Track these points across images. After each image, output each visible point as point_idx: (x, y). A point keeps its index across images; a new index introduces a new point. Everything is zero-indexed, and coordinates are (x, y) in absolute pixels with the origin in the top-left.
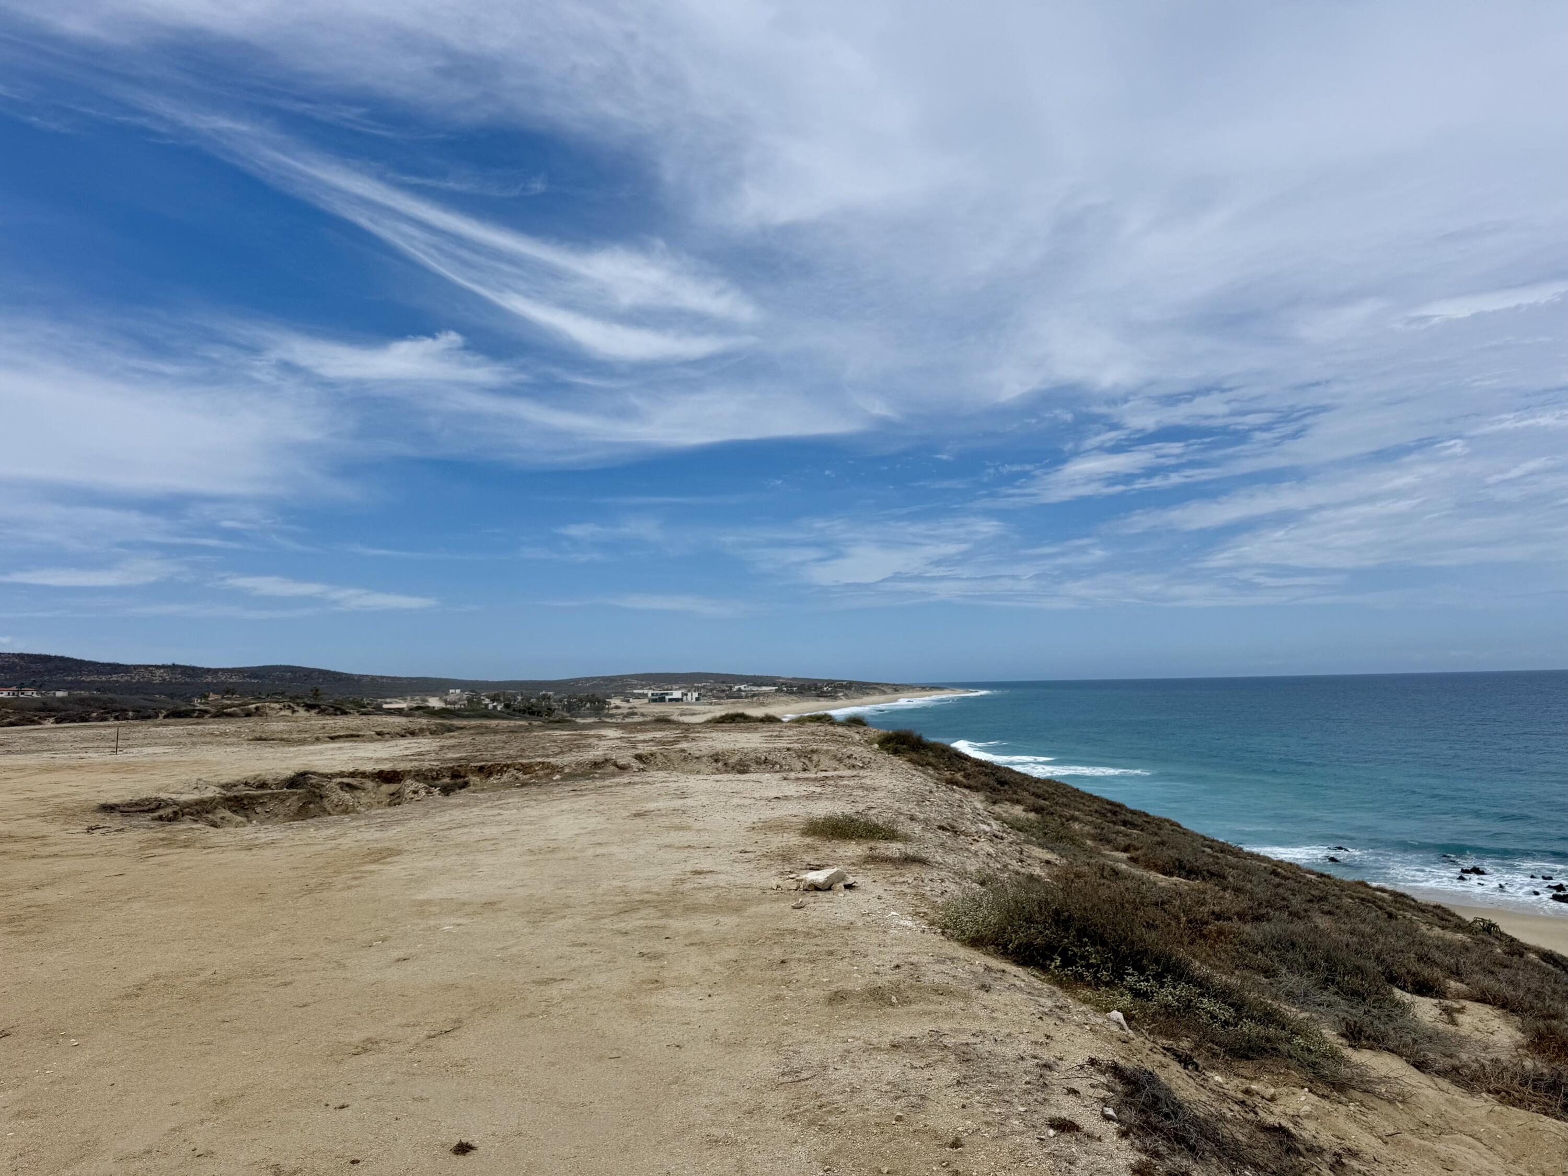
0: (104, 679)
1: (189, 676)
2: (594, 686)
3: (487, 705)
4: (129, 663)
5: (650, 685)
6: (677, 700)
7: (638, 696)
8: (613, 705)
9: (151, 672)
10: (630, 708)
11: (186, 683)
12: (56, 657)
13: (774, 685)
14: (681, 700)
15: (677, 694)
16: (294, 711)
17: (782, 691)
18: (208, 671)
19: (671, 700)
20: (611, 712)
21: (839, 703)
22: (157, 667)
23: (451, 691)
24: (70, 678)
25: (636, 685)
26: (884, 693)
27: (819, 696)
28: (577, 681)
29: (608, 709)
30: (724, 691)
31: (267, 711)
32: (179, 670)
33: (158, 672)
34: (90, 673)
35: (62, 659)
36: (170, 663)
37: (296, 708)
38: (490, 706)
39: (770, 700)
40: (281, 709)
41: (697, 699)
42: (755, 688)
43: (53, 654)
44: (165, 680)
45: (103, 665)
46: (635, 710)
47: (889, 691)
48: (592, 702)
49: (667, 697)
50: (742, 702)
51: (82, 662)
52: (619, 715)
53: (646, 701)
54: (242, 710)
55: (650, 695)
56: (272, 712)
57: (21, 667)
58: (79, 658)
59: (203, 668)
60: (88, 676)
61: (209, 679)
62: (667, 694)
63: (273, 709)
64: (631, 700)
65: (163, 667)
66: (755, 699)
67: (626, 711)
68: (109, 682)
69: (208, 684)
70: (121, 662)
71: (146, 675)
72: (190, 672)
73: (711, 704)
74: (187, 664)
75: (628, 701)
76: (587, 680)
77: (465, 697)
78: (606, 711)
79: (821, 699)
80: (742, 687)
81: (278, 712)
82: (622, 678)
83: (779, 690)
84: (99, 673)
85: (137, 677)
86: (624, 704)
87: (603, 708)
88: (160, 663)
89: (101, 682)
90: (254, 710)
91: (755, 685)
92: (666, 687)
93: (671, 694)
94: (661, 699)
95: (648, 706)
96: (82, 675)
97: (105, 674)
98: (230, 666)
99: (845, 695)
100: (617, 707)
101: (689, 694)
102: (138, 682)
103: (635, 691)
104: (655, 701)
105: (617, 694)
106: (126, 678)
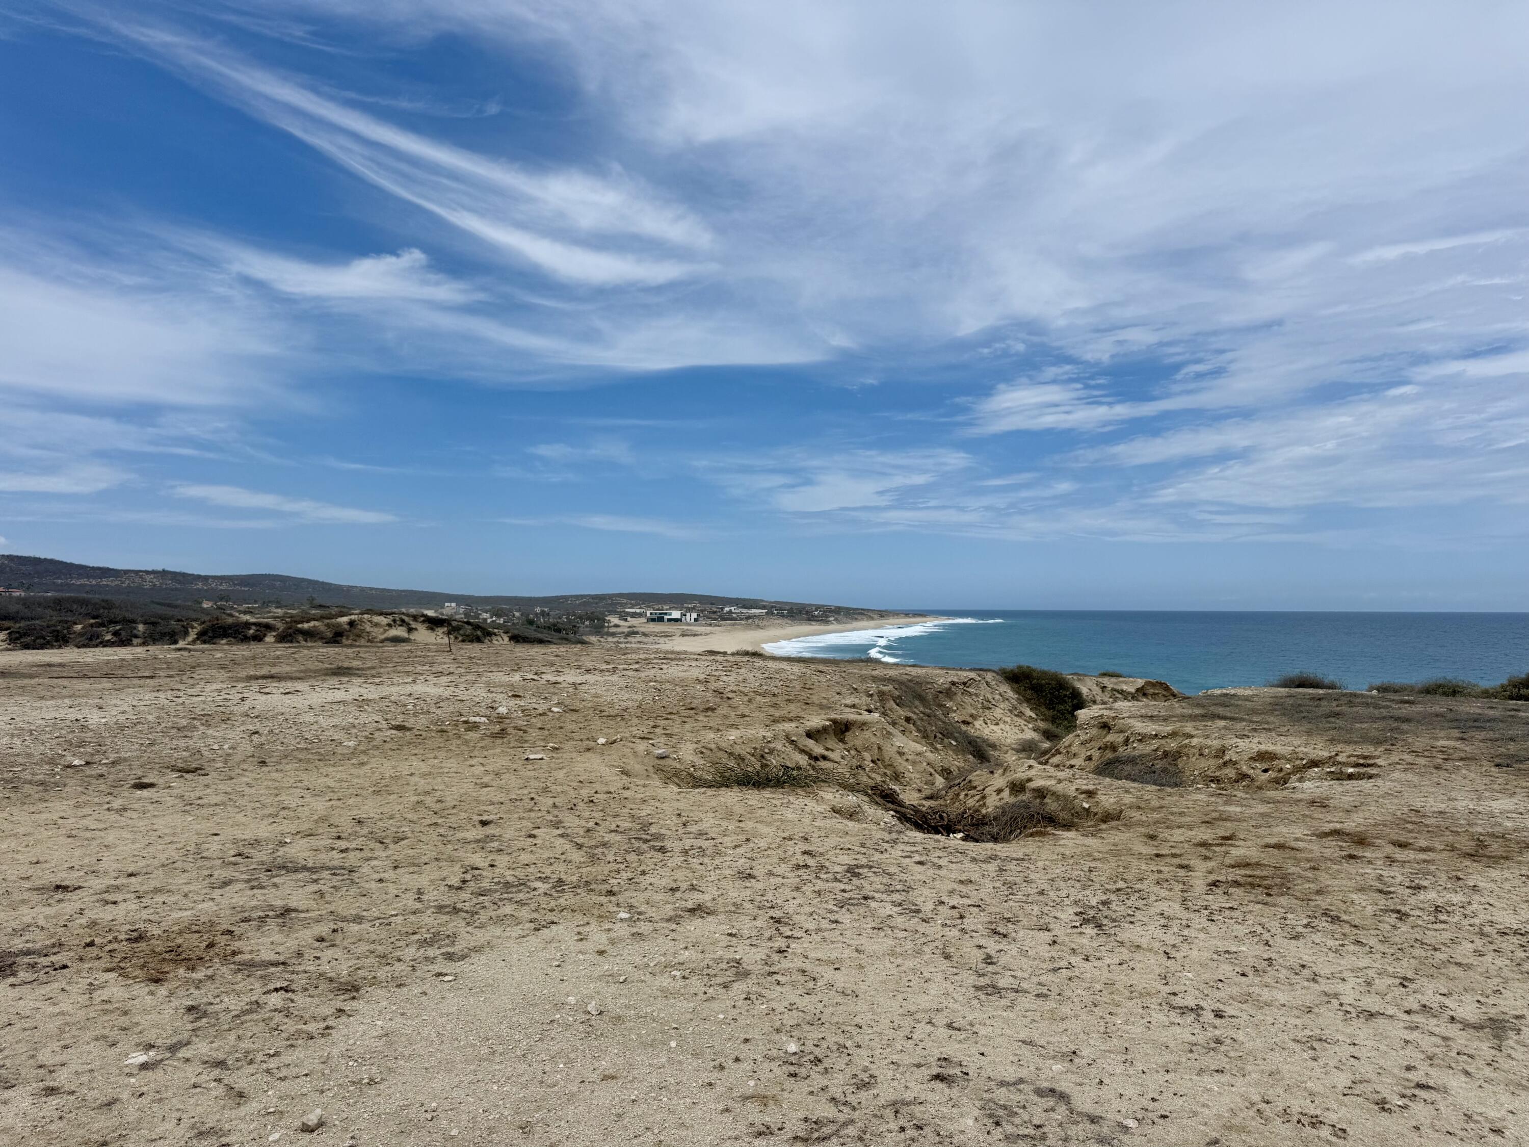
0: (94, 582)
1: (180, 582)
2: (585, 604)
3: (485, 620)
4: (120, 568)
5: (639, 604)
6: (676, 620)
7: (634, 615)
8: (612, 624)
9: (141, 577)
10: (630, 627)
11: (176, 589)
12: (45, 560)
13: (764, 607)
14: (680, 620)
15: (676, 614)
16: (410, 630)
17: (773, 614)
18: (198, 577)
19: (669, 620)
20: (613, 630)
21: (831, 627)
22: (147, 572)
23: (446, 604)
24: (59, 581)
25: (626, 604)
26: (872, 619)
27: (809, 620)
28: (566, 598)
29: (608, 627)
30: (715, 612)
31: (368, 629)
32: (169, 576)
33: (149, 578)
34: (80, 576)
35: (51, 561)
36: (160, 569)
37: (414, 625)
38: (489, 621)
39: (765, 623)
40: (389, 625)
41: (696, 620)
42: (745, 611)
43: (43, 557)
44: (155, 585)
45: (93, 568)
46: (635, 630)
47: (875, 616)
48: (591, 619)
49: (666, 617)
50: (740, 624)
51: (72, 565)
52: (620, 633)
53: (644, 620)
54: (328, 625)
55: (648, 614)
56: (376, 630)
57: (11, 568)
58: (69, 561)
59: (193, 575)
60: (78, 579)
61: (200, 586)
62: (666, 614)
63: (377, 625)
64: (629, 619)
65: (153, 572)
66: (750, 621)
67: (626, 630)
68: (100, 586)
69: (199, 590)
70: (111, 567)
71: (136, 580)
72: (181, 578)
73: (710, 625)
74: (178, 570)
75: (626, 620)
76: (577, 597)
77: (461, 611)
78: (606, 630)
79: (813, 623)
80: (732, 608)
81: (385, 631)
82: (611, 596)
83: (770, 613)
84: (88, 577)
85: (127, 582)
86: (622, 623)
87: (603, 627)
88: (150, 569)
89: (92, 586)
90: (347, 627)
91: (744, 607)
92: (657, 607)
93: (670, 614)
94: (660, 619)
95: (647, 625)
96: (72, 578)
97: (94, 578)
98: (219, 574)
99: (836, 620)
100: (616, 626)
101: (688, 615)
102: (129, 586)
103: (627, 610)
104: (653, 620)
105: (613, 612)
106: (116, 583)
